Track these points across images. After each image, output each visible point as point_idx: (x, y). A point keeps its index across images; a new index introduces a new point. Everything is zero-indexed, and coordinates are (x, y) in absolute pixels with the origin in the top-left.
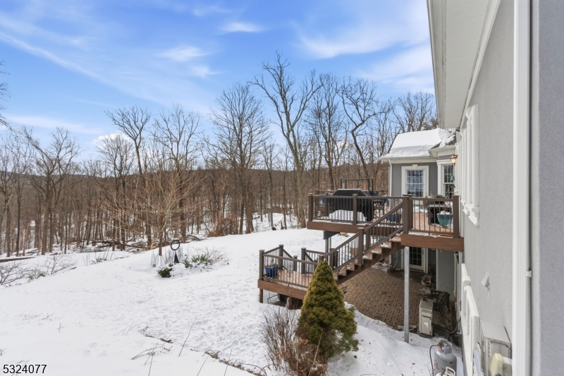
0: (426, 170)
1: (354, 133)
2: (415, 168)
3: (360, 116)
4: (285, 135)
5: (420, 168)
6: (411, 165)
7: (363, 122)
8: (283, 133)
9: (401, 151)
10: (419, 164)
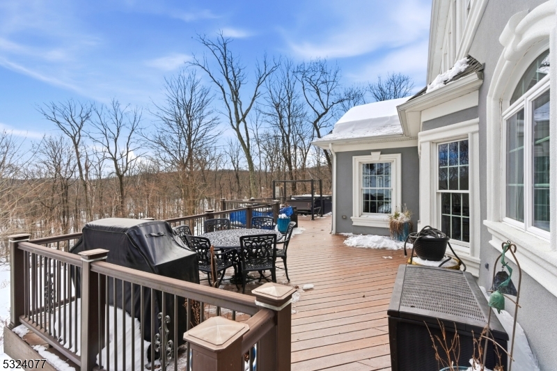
0: (396, 161)
1: (317, 124)
2: (375, 158)
3: (322, 103)
4: (234, 128)
5: (386, 158)
6: (368, 153)
7: (327, 110)
8: (232, 125)
9: (351, 129)
10: (383, 152)
